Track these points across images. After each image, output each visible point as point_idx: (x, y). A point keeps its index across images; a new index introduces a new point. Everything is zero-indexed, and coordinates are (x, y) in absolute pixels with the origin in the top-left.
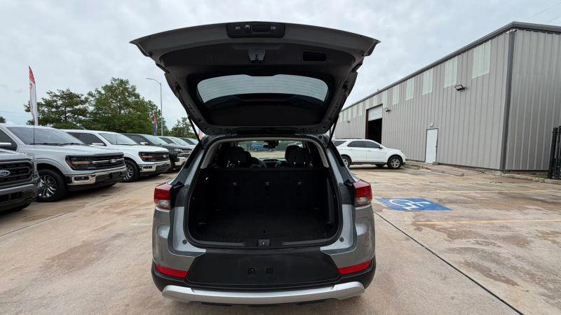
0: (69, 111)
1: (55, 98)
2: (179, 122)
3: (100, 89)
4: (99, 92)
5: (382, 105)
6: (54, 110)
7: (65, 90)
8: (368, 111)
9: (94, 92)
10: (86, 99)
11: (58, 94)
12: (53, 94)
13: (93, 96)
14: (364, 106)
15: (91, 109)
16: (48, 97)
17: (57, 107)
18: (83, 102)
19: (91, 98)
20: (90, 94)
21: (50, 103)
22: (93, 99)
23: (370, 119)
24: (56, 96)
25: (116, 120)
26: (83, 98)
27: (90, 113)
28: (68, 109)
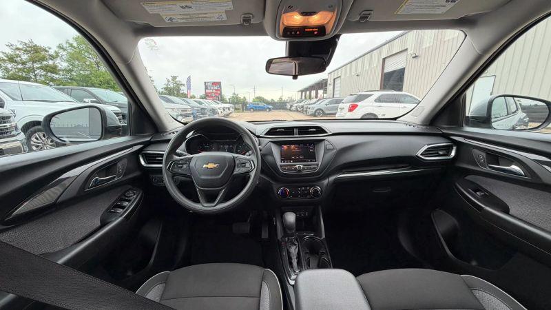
0: (38, 68)
1: (18, 52)
2: (168, 81)
3: (71, 41)
4: (71, 45)
5: (406, 49)
6: (20, 66)
7: (27, 42)
8: (384, 59)
9: (65, 45)
10: (57, 53)
11: (20, 47)
12: (14, 47)
13: (64, 50)
14: (380, 54)
15: (63, 65)
16: (9, 51)
17: (23, 63)
18: (52, 57)
19: (62, 52)
20: (60, 47)
21: (12, 58)
22: (64, 53)
23: (386, 71)
24: (18, 49)
25: (93, 78)
26: (52, 52)
27: (63, 71)
28: (36, 65)
